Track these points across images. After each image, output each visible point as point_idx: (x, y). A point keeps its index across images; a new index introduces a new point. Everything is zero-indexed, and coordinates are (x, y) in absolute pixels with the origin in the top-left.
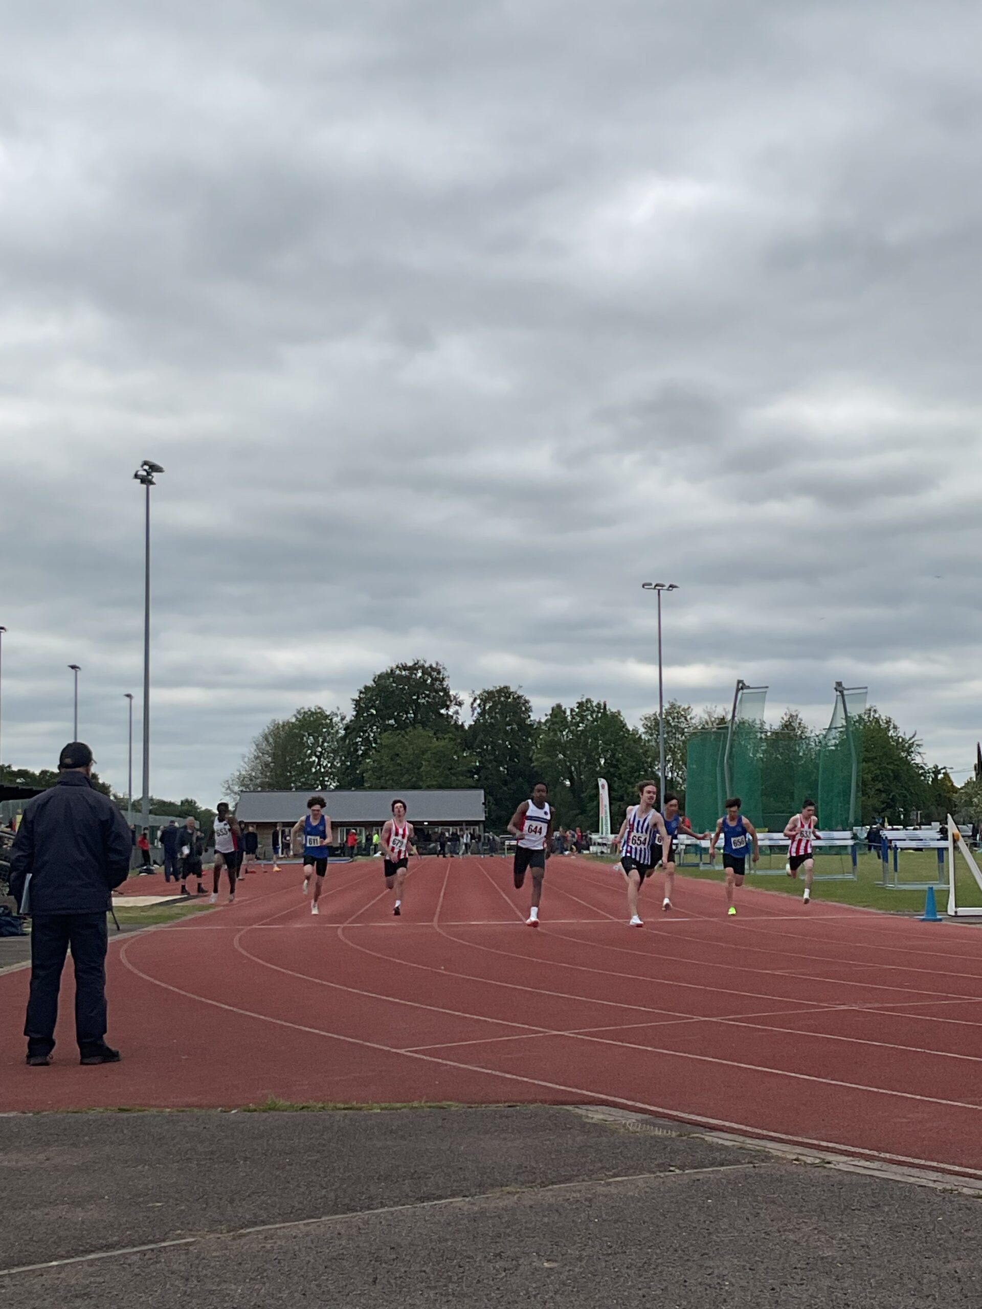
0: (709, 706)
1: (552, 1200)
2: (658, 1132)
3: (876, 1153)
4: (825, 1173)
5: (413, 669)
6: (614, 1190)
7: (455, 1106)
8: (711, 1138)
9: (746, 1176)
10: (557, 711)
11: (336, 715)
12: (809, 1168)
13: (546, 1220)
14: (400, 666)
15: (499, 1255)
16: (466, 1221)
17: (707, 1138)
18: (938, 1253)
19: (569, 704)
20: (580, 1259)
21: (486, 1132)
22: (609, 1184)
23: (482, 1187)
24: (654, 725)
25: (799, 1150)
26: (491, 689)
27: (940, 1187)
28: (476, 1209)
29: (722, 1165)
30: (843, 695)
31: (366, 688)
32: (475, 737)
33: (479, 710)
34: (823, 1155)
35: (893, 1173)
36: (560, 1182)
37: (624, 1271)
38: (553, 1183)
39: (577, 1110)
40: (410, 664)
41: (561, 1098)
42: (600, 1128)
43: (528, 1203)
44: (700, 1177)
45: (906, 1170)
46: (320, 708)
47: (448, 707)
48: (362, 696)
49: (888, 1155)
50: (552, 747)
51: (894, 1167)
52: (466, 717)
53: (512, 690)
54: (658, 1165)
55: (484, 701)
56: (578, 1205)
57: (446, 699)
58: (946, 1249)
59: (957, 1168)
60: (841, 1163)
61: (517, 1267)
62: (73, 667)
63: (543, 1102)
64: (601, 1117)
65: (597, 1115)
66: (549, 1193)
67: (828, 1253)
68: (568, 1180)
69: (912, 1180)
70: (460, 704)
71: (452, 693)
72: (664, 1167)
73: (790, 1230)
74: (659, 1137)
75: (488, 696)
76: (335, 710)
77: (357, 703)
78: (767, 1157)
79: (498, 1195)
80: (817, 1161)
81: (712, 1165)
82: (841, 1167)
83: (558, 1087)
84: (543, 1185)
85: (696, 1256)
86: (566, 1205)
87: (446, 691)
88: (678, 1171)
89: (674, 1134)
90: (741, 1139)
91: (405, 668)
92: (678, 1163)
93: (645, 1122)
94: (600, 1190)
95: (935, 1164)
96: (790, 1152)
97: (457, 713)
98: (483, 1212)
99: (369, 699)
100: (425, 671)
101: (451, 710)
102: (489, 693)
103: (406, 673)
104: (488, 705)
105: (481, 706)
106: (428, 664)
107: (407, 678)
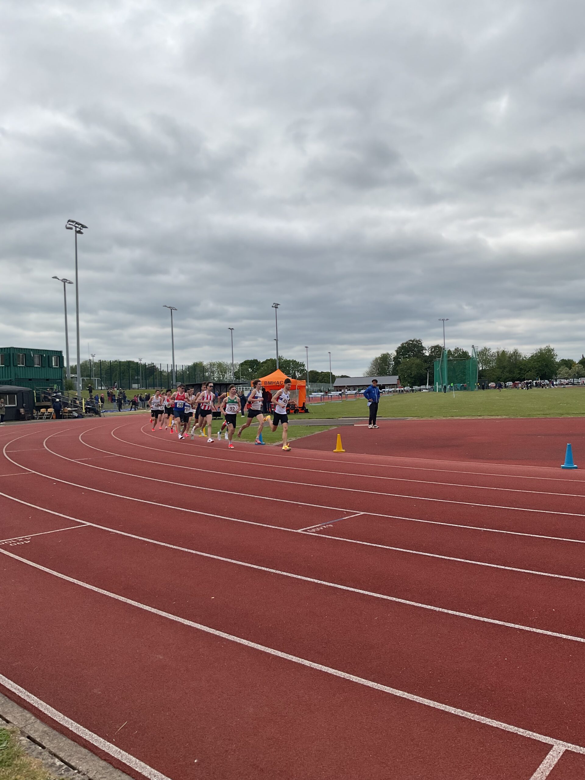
5: (413, 341)
19: (452, 349)
26: (433, 346)
31: (399, 347)
32: (426, 359)
33: (430, 352)
40: (413, 339)
46: (387, 353)
48: (398, 349)
53: (440, 346)
55: (432, 349)
57: (422, 348)
62: (306, 347)
71: (424, 347)
75: (432, 347)
76: (392, 353)
77: (397, 351)
87: (422, 346)
91: (411, 341)
97: (426, 352)
99: (400, 350)
100: (417, 341)
101: (424, 352)
102: (433, 347)
103: (411, 342)
104: (433, 350)
105: (431, 350)
106: (418, 339)
107: (411, 344)
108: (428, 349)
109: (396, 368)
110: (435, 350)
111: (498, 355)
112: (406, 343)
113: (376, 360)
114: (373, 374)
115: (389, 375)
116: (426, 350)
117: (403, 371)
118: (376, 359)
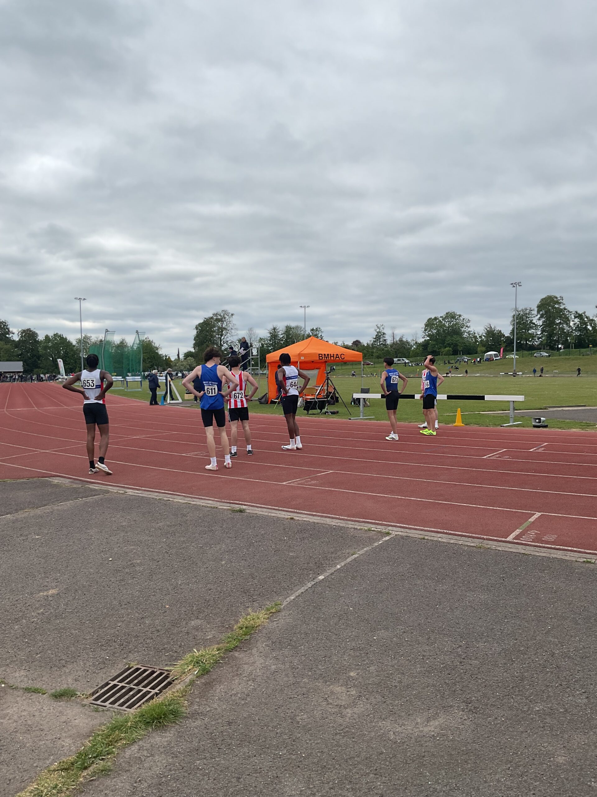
0: (97, 335)
1: (40, 513)
2: (75, 486)
3: (140, 488)
4: (125, 496)
6: (59, 508)
7: (9, 481)
8: (91, 486)
9: (101, 500)
10: (47, 337)
12: (121, 495)
13: (37, 521)
15: (21, 535)
16: (11, 524)
17: (91, 487)
18: (156, 521)
20: (48, 534)
21: (19, 490)
22: (58, 506)
23: (17, 511)
24: (79, 341)
25: (118, 488)
27: (158, 498)
28: (15, 518)
29: (94, 496)
30: (138, 334)
32: (19, 344)
34: (125, 490)
35: (145, 495)
36: (43, 506)
37: (62, 537)
38: (40, 507)
39: (49, 479)
41: (45, 475)
42: (57, 486)
43: (31, 515)
44: (87, 501)
45: (149, 493)
47: (9, 334)
49: (144, 489)
50: (46, 348)
51: (146, 492)
52: (16, 338)
53: (32, 330)
54: (74, 498)
56: (48, 514)
57: (8, 332)
58: (158, 519)
59: (163, 491)
60: (130, 492)
61: (27, 539)
63: (38, 477)
64: (57, 481)
65: (56, 481)
66: (39, 511)
67: (124, 524)
68: (45, 505)
69: (150, 496)
70: (13, 333)
71: (11, 330)
72: (76, 498)
73: (114, 517)
74: (75, 487)
78: (107, 492)
79: (22, 513)
80: (123, 492)
81: (91, 496)
82: (131, 493)
83: (44, 471)
84: (37, 508)
85: (84, 529)
86: (44, 514)
87: (8, 329)
88: (80, 499)
89: (80, 486)
90: (101, 486)
92: (80, 496)
93: (72, 482)
94: (56, 508)
95: (157, 490)
96: (114, 490)
98: (17, 520)
102: (23, 331)
104: (24, 334)
105: (21, 334)
108: (16, 333)
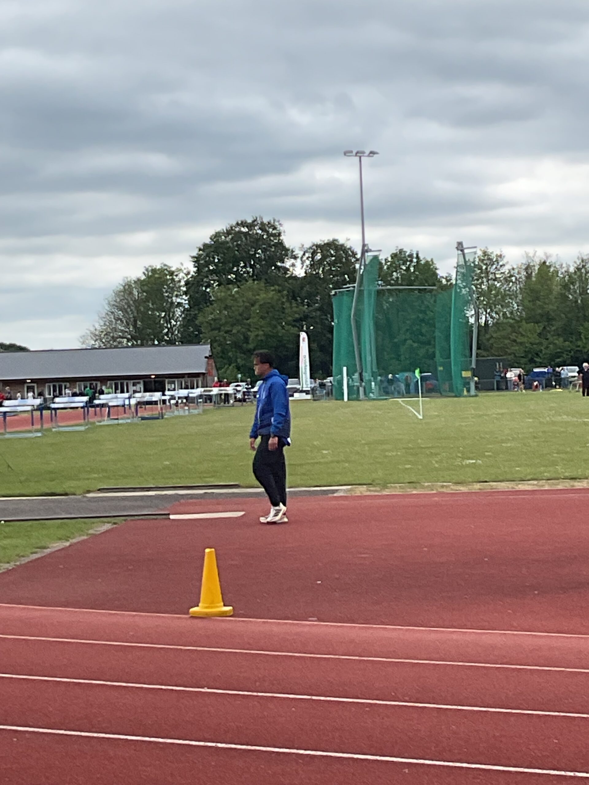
5: (251, 226)
11: (181, 270)
14: (240, 222)
26: (319, 242)
30: (464, 255)
31: (205, 245)
33: (308, 262)
40: (249, 221)
46: (165, 265)
47: (283, 260)
48: (201, 252)
53: (340, 243)
55: (314, 253)
57: (283, 251)
71: (287, 246)
75: (316, 249)
76: (179, 266)
77: (197, 260)
91: (244, 224)
97: (293, 265)
99: (208, 255)
100: (263, 227)
101: (288, 263)
102: (318, 246)
103: (245, 230)
104: (319, 256)
105: (313, 258)
106: (265, 221)
107: (246, 234)
108: (300, 254)
109: (195, 317)
110: (324, 257)
111: (529, 276)
112: (228, 233)
113: (125, 290)
114: (114, 339)
115: (171, 343)
116: (295, 258)
117: (219, 329)
118: (127, 289)
